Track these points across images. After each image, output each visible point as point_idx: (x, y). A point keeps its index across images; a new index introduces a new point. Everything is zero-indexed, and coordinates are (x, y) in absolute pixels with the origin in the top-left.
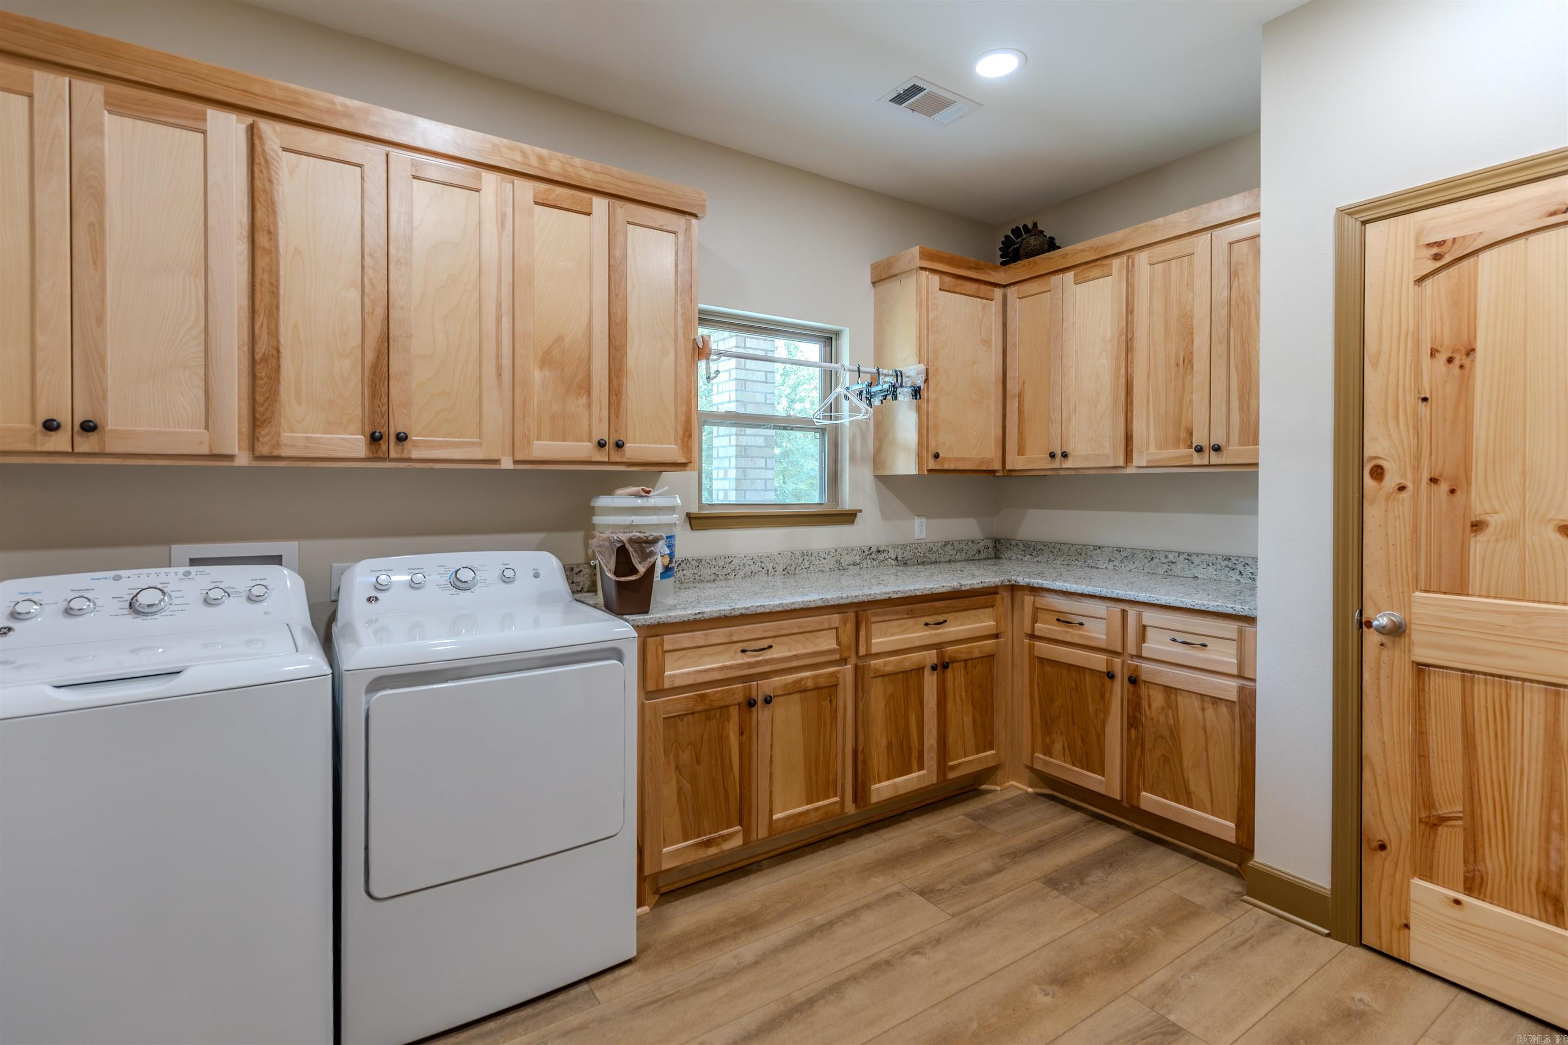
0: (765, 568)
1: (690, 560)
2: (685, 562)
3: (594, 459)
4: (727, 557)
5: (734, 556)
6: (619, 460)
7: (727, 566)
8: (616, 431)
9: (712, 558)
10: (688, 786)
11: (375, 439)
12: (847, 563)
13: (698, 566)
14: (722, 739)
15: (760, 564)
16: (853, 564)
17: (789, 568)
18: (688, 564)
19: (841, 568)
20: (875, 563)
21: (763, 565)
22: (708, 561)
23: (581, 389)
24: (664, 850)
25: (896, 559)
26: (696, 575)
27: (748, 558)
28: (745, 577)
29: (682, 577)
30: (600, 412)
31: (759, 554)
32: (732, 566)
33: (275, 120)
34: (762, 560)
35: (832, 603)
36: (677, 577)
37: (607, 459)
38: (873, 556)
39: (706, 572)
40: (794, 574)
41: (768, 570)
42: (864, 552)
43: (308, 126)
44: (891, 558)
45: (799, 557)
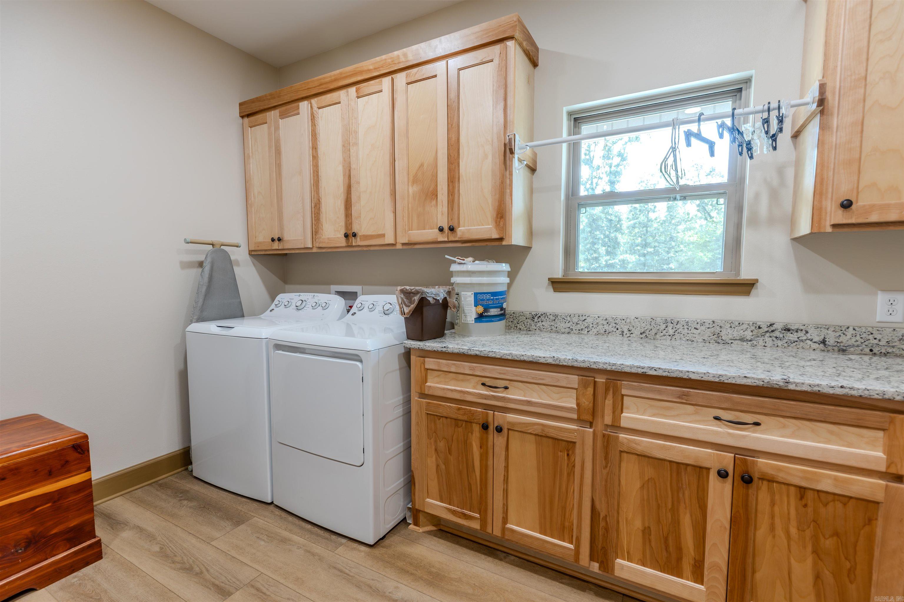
0: (620, 330)
1: (548, 314)
2: (543, 316)
3: (439, 240)
4: (580, 315)
5: (587, 315)
6: (453, 239)
7: (580, 323)
8: (451, 220)
9: (567, 315)
10: (443, 467)
11: (346, 236)
12: (730, 336)
13: (554, 320)
14: (466, 444)
15: (614, 325)
16: (740, 340)
17: (647, 332)
18: (546, 317)
19: (720, 341)
20: (780, 343)
21: (617, 327)
22: (563, 317)
23: (433, 195)
24: (427, 499)
25: (824, 342)
26: (553, 327)
27: (601, 318)
28: (598, 334)
29: (542, 327)
30: (442, 209)
31: (613, 317)
32: (585, 324)
33: (318, 96)
34: (617, 321)
35: (565, 364)
36: (537, 326)
37: (446, 239)
38: (777, 334)
39: (562, 326)
40: (654, 339)
41: (623, 332)
42: (760, 328)
43: (323, 94)
44: (811, 340)
45: (661, 324)
